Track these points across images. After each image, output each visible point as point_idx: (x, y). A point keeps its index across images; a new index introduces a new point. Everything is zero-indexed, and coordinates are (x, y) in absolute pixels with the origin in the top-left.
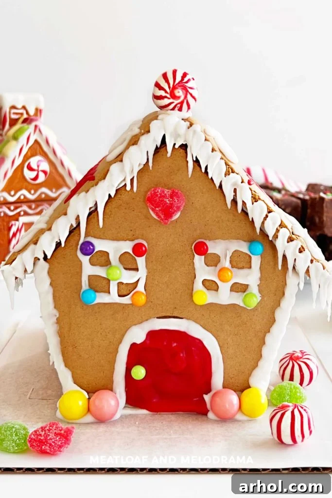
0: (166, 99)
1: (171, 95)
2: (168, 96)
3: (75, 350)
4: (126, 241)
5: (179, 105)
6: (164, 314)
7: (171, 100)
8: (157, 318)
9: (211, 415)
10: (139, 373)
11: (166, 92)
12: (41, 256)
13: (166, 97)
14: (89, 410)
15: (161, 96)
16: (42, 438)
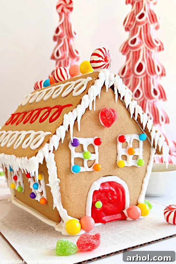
0: (102, 62)
1: (105, 60)
2: (103, 60)
3: (69, 198)
4: (90, 138)
5: (107, 66)
6: (106, 175)
7: (104, 63)
8: (103, 177)
9: (128, 219)
10: (99, 205)
11: (103, 58)
12: (52, 149)
13: (102, 61)
14: (81, 228)
15: (100, 60)
16: (88, 242)
